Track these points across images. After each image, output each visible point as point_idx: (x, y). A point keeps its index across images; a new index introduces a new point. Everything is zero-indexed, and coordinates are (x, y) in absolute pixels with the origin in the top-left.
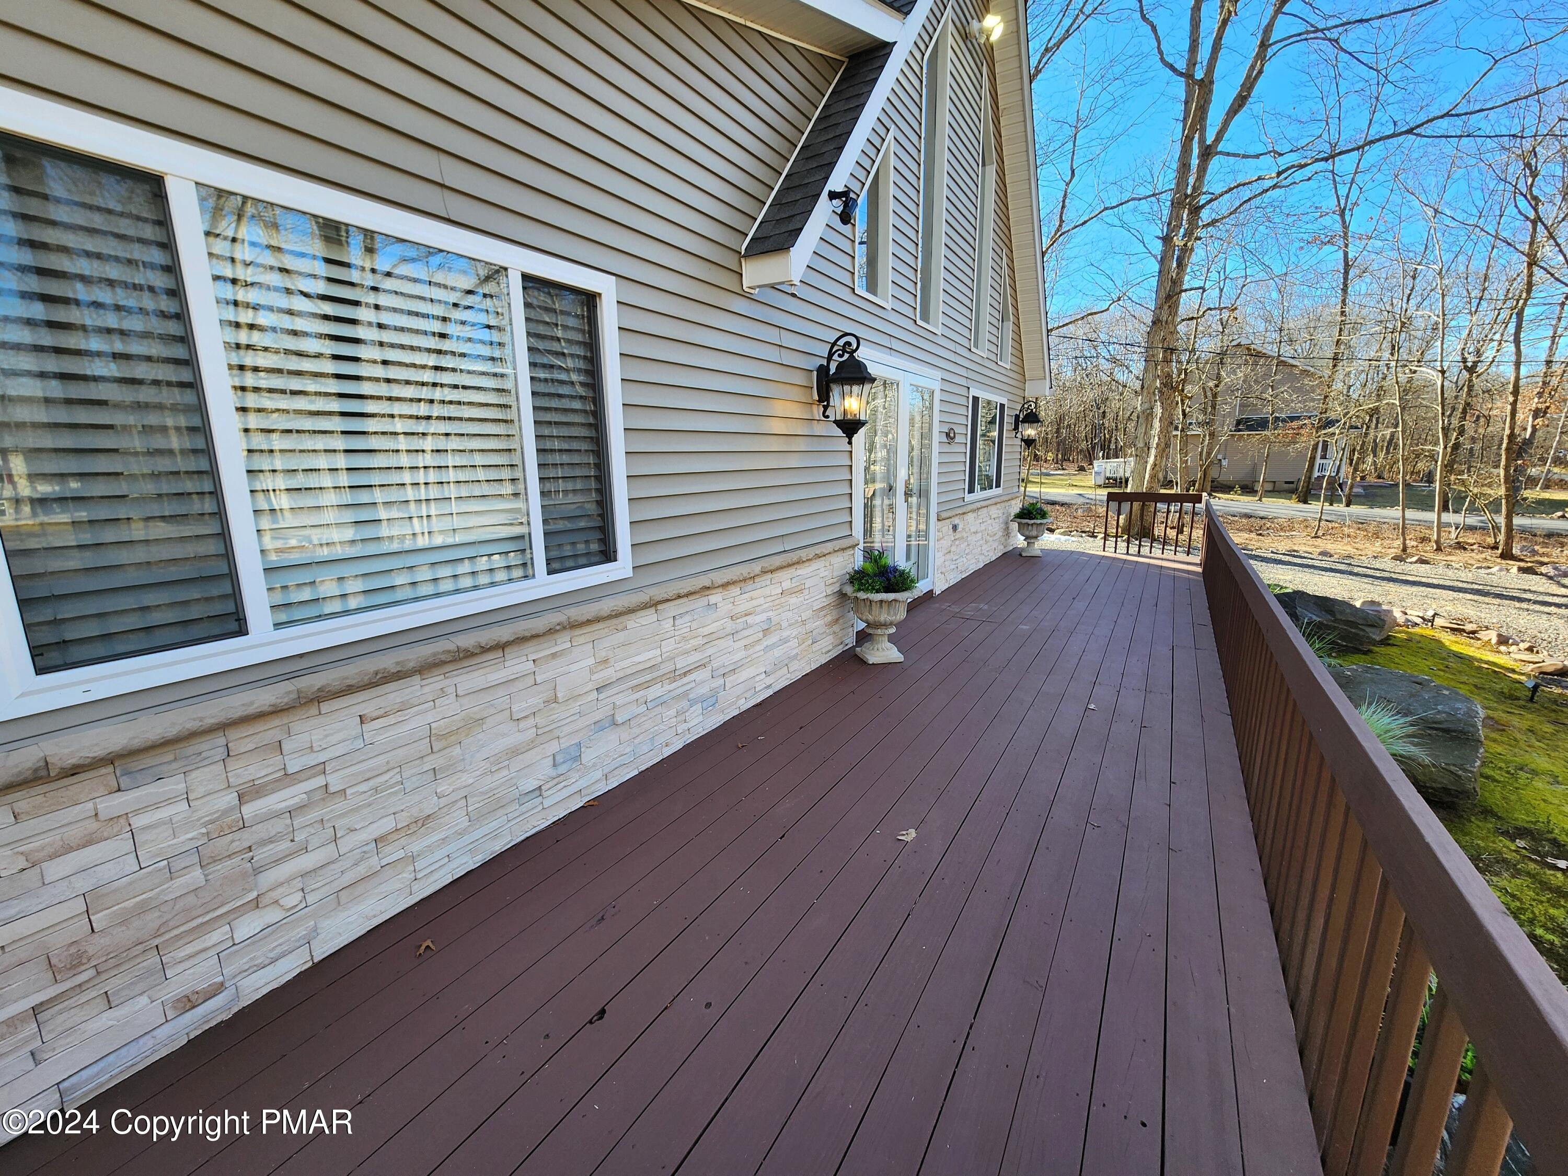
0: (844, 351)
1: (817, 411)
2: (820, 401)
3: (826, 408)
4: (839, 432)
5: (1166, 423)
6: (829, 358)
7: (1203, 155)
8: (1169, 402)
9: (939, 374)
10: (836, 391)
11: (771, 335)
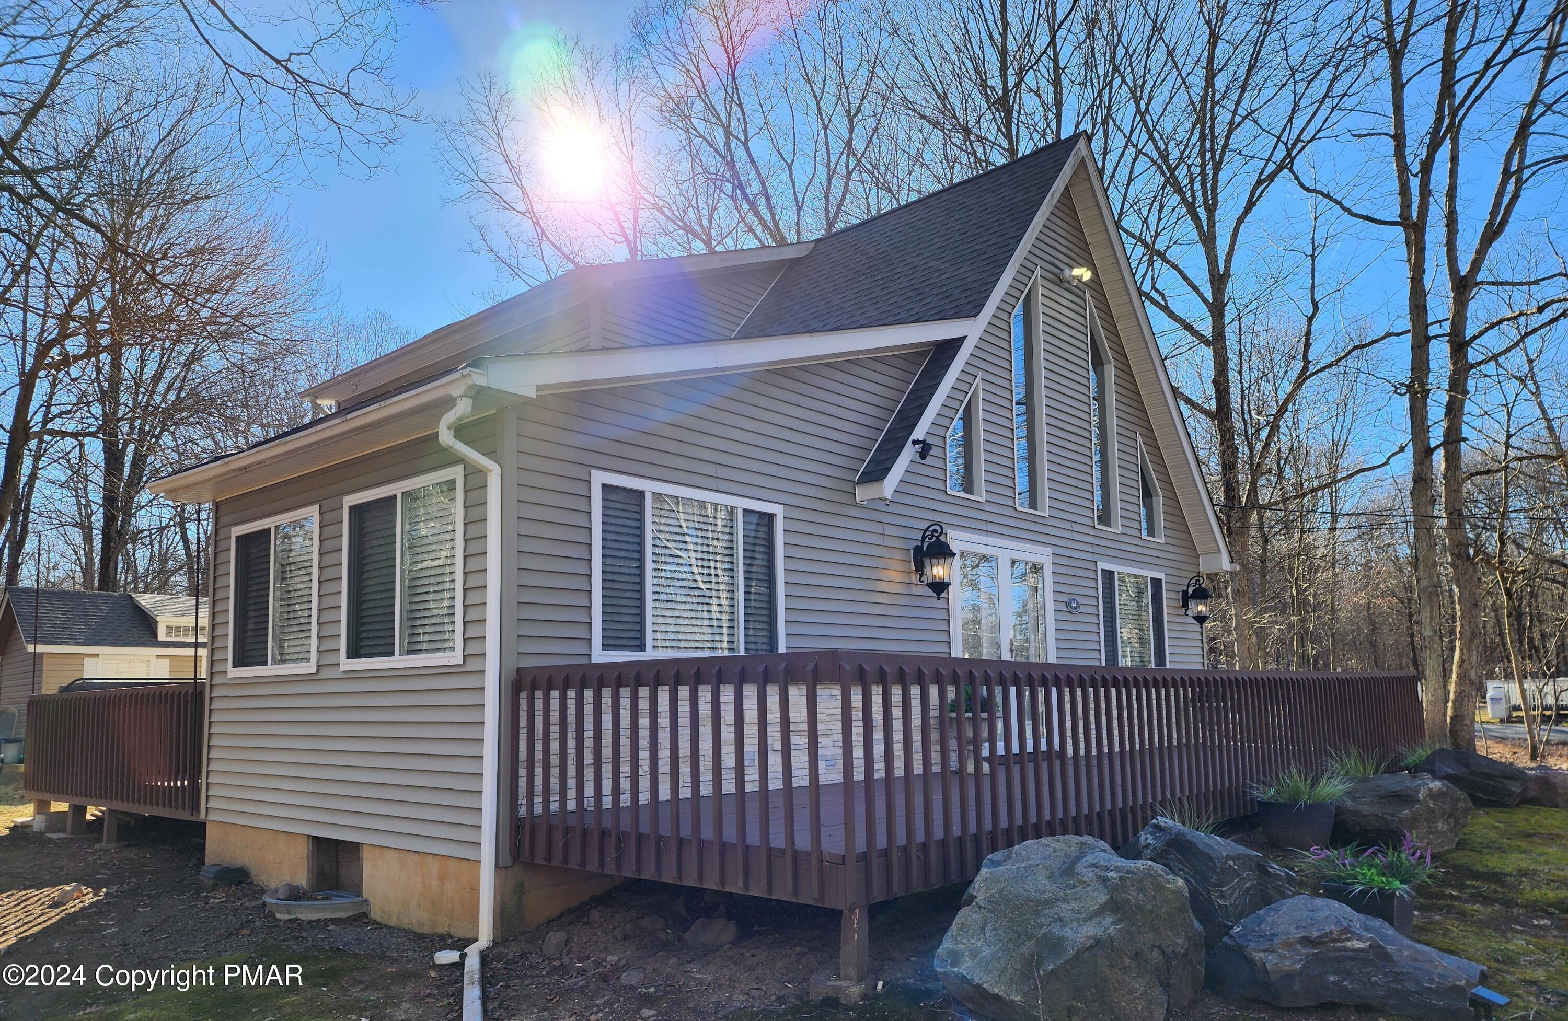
0: (933, 535)
1: (915, 578)
2: (917, 570)
3: (921, 575)
4: (931, 593)
5: (1468, 605)
6: (923, 540)
7: (1458, 288)
8: (1467, 577)
9: (1049, 550)
10: (927, 562)
11: (877, 528)
